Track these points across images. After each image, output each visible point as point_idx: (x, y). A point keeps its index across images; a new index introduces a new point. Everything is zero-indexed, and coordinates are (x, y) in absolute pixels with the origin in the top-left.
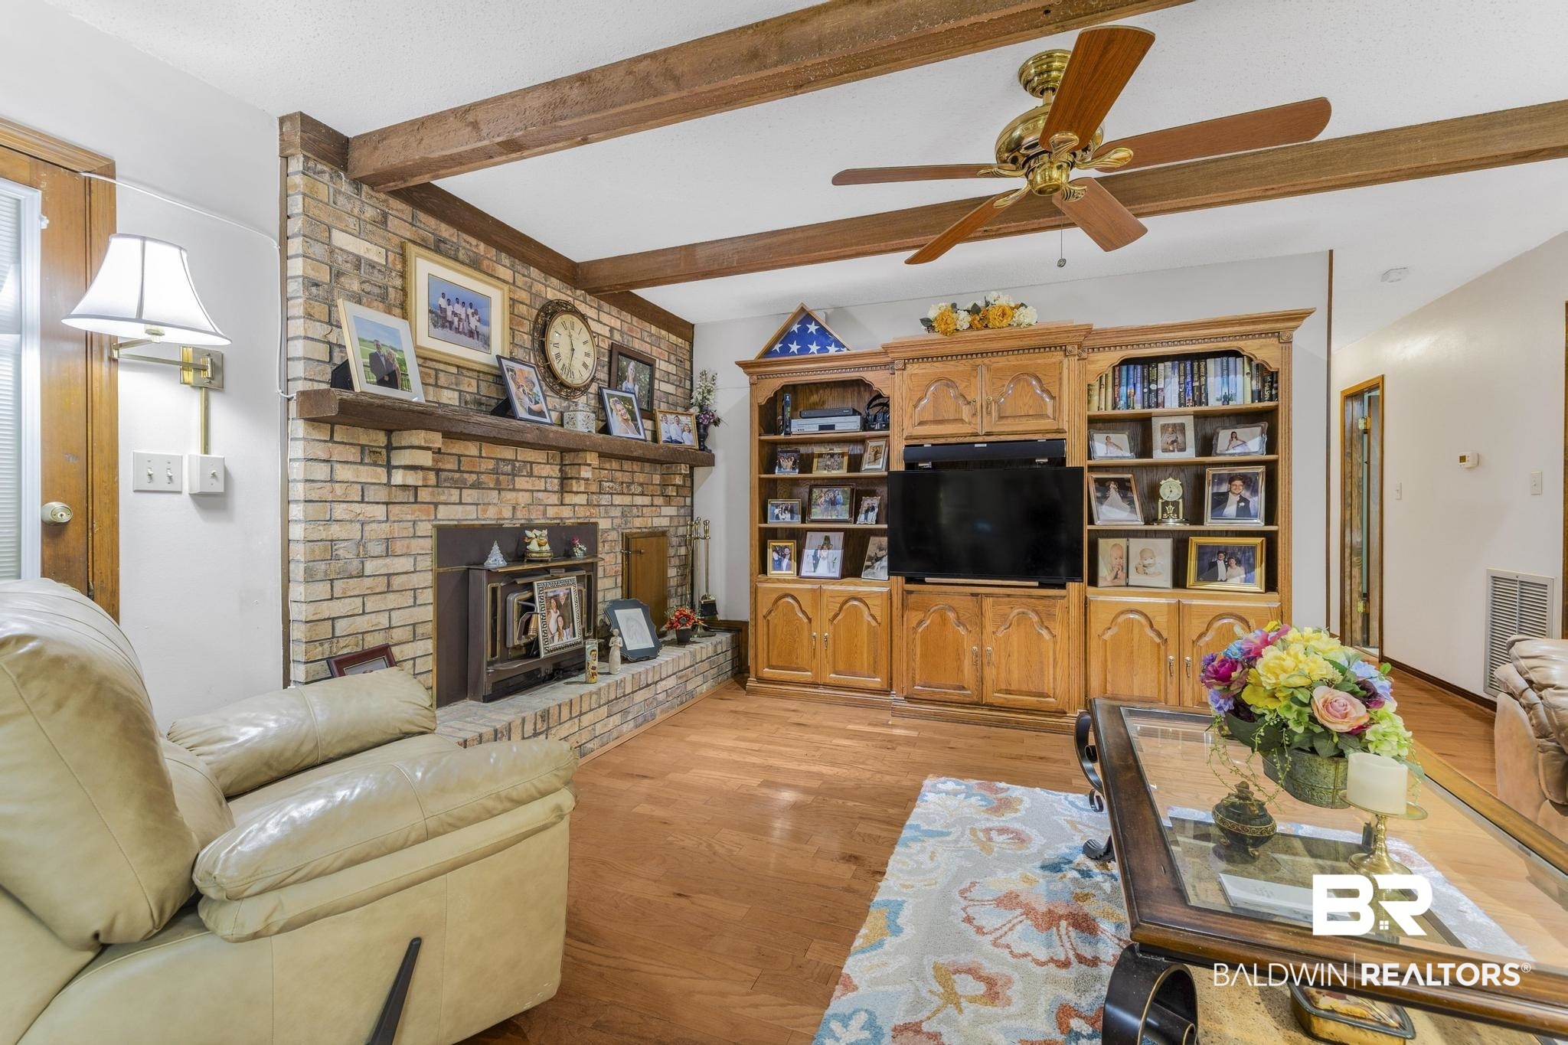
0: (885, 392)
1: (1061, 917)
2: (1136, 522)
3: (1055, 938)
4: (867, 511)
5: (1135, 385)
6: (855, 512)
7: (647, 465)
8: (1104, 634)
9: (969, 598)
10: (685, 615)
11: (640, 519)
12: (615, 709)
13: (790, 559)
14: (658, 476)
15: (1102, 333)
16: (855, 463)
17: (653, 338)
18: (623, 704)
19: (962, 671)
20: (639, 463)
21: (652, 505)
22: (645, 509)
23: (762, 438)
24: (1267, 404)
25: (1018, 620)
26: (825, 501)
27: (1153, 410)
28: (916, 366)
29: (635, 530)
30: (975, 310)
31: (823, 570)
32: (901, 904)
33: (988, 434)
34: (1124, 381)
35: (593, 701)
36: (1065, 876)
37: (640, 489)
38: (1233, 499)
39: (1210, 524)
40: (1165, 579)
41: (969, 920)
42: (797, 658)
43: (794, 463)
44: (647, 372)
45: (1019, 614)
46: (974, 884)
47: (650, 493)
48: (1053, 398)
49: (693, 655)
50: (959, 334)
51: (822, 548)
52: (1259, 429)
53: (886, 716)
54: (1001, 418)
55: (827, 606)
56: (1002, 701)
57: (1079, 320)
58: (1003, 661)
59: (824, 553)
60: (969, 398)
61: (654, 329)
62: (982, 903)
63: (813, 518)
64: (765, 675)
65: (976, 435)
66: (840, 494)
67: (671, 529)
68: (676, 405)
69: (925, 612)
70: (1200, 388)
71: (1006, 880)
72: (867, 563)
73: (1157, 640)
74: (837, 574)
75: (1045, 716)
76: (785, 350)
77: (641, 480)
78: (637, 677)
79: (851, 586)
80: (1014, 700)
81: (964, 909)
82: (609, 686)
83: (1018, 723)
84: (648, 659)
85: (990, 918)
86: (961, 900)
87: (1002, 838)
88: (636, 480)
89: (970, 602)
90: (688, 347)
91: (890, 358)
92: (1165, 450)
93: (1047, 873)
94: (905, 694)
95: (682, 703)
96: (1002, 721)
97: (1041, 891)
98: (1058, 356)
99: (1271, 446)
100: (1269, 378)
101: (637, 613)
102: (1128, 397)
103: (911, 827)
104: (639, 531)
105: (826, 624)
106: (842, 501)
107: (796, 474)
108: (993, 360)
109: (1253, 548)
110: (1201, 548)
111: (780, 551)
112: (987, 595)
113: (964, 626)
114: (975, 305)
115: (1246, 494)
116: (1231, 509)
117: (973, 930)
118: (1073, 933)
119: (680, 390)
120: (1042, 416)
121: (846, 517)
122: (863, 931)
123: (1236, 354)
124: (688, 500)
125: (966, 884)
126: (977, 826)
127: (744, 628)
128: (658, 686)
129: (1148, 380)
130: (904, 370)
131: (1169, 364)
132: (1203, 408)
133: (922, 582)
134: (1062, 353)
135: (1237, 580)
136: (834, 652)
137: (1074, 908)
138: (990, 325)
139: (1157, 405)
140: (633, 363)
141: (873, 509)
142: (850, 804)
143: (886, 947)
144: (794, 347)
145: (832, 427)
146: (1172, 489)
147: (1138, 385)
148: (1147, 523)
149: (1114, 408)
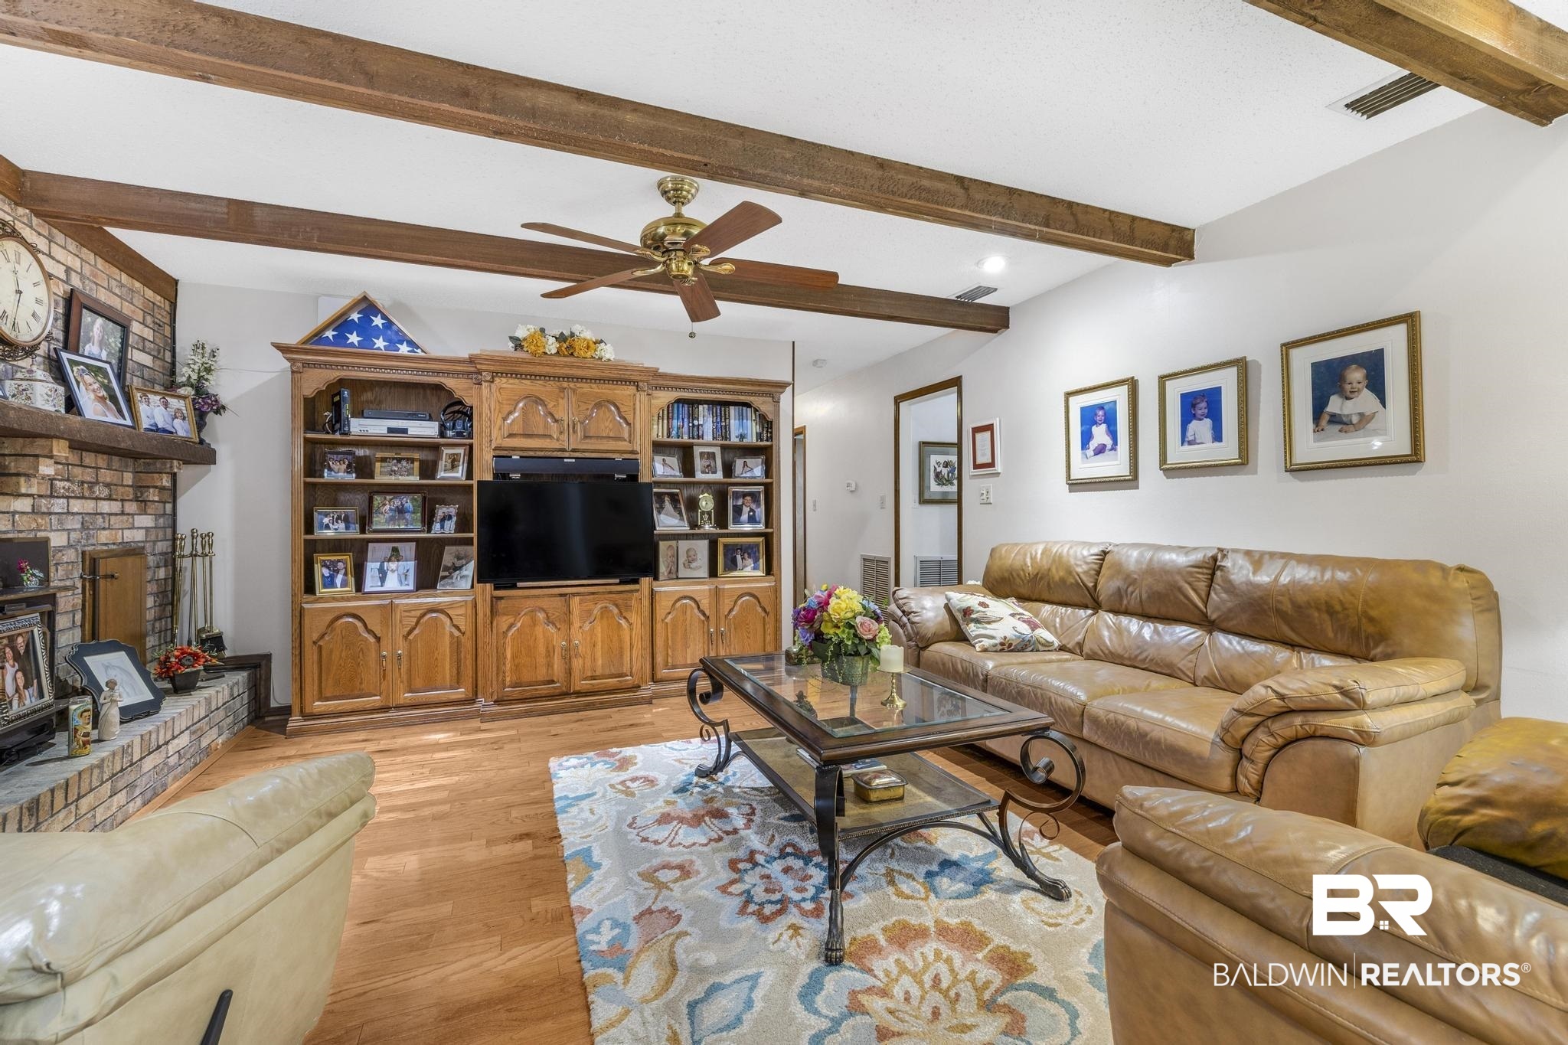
0: (468, 401)
1: (703, 816)
2: (685, 528)
3: (706, 828)
4: (443, 520)
5: (683, 419)
6: (428, 521)
7: (115, 459)
8: (666, 618)
9: (559, 598)
10: (190, 654)
11: (107, 532)
12: (121, 784)
13: (346, 574)
14: (130, 475)
15: (664, 376)
16: (428, 470)
17: (124, 290)
18: (128, 778)
19: (552, 667)
20: (105, 456)
21: (123, 513)
22: (113, 518)
23: (309, 436)
24: (765, 443)
25: (602, 613)
26: (391, 509)
27: (695, 441)
28: (504, 380)
29: (99, 548)
30: (561, 338)
31: (392, 583)
32: (589, 850)
33: (574, 450)
34: (675, 415)
35: (95, 777)
36: (692, 793)
37: (107, 491)
38: (746, 510)
39: (732, 528)
40: (704, 572)
41: (645, 840)
42: (361, 683)
43: (349, 466)
44: (118, 334)
45: (602, 608)
46: (634, 818)
47: (120, 497)
48: (628, 424)
49: (208, 701)
50: (548, 357)
51: (390, 560)
52: (760, 460)
53: (475, 723)
54: (586, 437)
55: (401, 622)
56: (588, 686)
57: (649, 363)
58: (589, 652)
59: (393, 565)
60: (557, 417)
61: (124, 278)
62: (647, 826)
63: (374, 527)
64: (315, 711)
65: (564, 450)
66: (408, 502)
67: (148, 545)
68: (153, 382)
69: (516, 617)
70: (725, 426)
71: (656, 807)
72: (442, 574)
73: (702, 618)
74: (411, 587)
75: (624, 693)
76: (341, 338)
77: (108, 480)
78: (147, 738)
79: (428, 599)
80: (598, 684)
81: (638, 835)
82: (114, 754)
83: (601, 703)
84: (148, 715)
85: (661, 833)
86: (632, 830)
87: (636, 784)
88: (101, 479)
89: (558, 603)
90: (168, 308)
91: (474, 368)
92: (703, 472)
93: (680, 795)
94: (495, 698)
95: (196, 765)
96: (588, 705)
97: (683, 806)
98: (632, 389)
99: (768, 473)
100: (768, 425)
101: (120, 659)
102: (678, 428)
103: (560, 798)
104: (105, 548)
105: (400, 641)
106: (411, 509)
107: (352, 478)
108: (578, 385)
109: (757, 545)
110: (725, 546)
111: (333, 568)
112: (574, 595)
113: (554, 624)
114: (562, 333)
115: (754, 506)
116: (745, 517)
117: (652, 845)
118: (715, 821)
119: (158, 362)
120: (622, 439)
121: (419, 526)
122: (570, 877)
123: (747, 405)
124: (169, 507)
125: (629, 820)
126: (612, 782)
127: (264, 663)
128: (170, 747)
129: (693, 416)
130: (492, 382)
131: (706, 406)
132: (727, 442)
133: (514, 587)
134: (635, 388)
135: (749, 568)
136: (410, 671)
137: (708, 807)
138: (575, 354)
139: (698, 438)
140: (100, 321)
141: (450, 517)
142: (489, 800)
143: (596, 878)
144: (354, 338)
145: (404, 431)
146: (706, 502)
147: (686, 420)
148: (691, 529)
149: (668, 437)
